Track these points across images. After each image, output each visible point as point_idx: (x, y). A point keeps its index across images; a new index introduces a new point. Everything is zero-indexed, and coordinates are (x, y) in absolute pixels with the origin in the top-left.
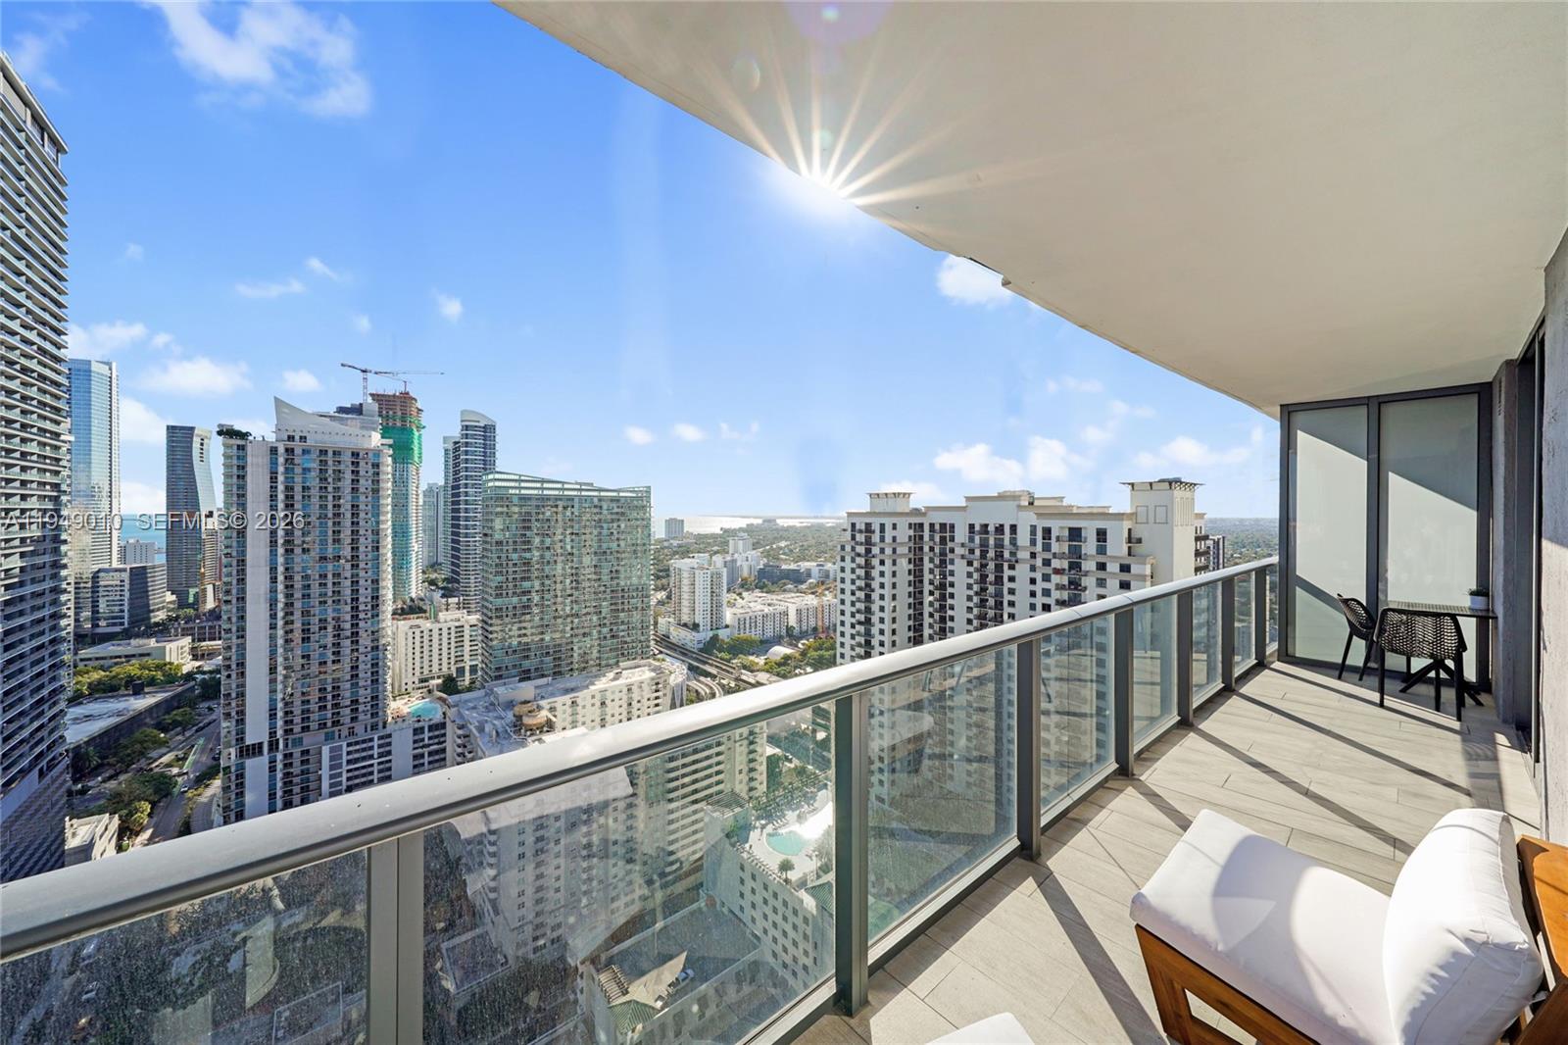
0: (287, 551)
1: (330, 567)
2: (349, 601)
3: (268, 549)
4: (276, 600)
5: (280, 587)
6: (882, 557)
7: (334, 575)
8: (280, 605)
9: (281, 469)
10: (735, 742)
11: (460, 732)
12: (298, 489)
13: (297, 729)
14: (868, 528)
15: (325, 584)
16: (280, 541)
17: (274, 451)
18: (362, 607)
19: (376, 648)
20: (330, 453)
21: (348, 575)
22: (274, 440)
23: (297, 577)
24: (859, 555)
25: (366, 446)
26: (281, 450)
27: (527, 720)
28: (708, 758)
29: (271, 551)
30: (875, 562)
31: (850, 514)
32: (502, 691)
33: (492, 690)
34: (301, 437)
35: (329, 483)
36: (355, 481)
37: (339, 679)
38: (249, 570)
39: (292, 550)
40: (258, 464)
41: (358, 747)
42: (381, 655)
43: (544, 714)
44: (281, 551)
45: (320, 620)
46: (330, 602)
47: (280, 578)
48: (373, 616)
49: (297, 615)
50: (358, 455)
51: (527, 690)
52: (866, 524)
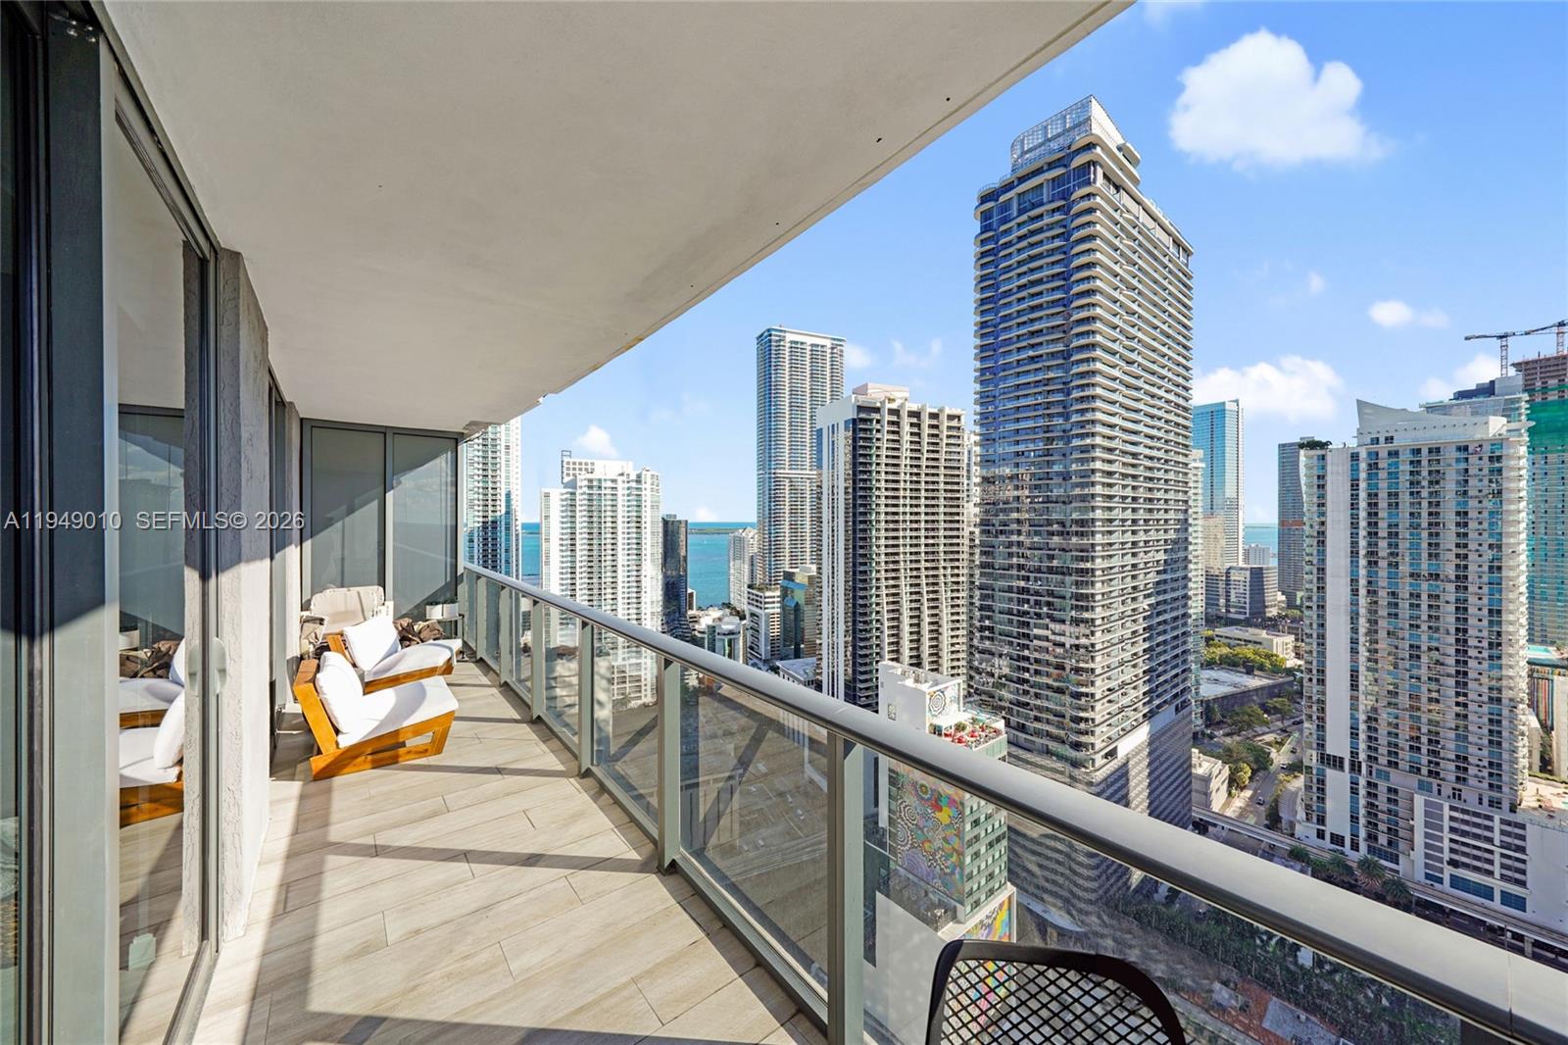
0: (1370, 563)
1: (1425, 586)
2: (1453, 631)
3: (1349, 560)
4: (1358, 614)
5: (1362, 601)
7: (1430, 596)
8: (1362, 620)
9: (1363, 475)
12: (1383, 495)
13: (1383, 760)
15: (1418, 606)
16: (1362, 552)
17: (1355, 457)
18: (1473, 642)
19: (1496, 700)
20: (1425, 451)
21: (1452, 598)
22: (1355, 445)
23: (1382, 593)
25: (1485, 437)
26: (1363, 454)
29: (1352, 562)
34: (1387, 439)
35: (1423, 487)
36: (1463, 483)
37: (1438, 722)
38: (1329, 579)
39: (1376, 563)
40: (1338, 473)
41: (1466, 817)
42: (1506, 712)
44: (1363, 562)
45: (1411, 646)
46: (1424, 627)
47: (1363, 591)
48: (1491, 658)
49: (1383, 634)
50: (1466, 448)
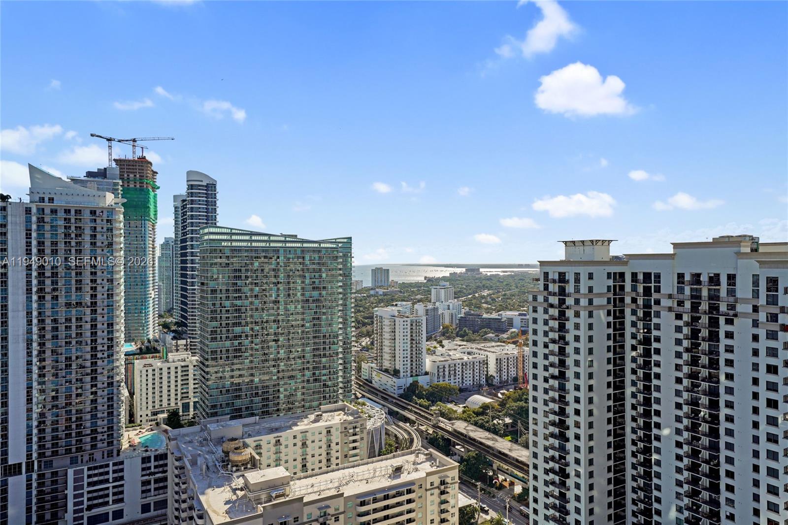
0: (39, 297)
1: (74, 311)
2: (89, 342)
3: (25, 296)
4: (32, 340)
5: (35, 329)
6: (577, 308)
7: (77, 319)
8: (35, 345)
9: (34, 227)
10: (426, 490)
11: (177, 464)
12: (48, 243)
13: (48, 453)
14: (562, 278)
15: (70, 327)
16: (34, 289)
17: (28, 211)
18: (99, 348)
19: (110, 384)
20: (73, 212)
21: (89, 319)
22: (28, 202)
23: (48, 321)
24: (552, 306)
25: (101, 205)
26: (34, 210)
27: (234, 457)
28: (399, 504)
29: (27, 297)
30: (570, 313)
31: (542, 263)
32: (214, 428)
33: (206, 426)
34: (50, 199)
35: (72, 239)
36: (94, 236)
37: (81, 410)
38: (10, 314)
39: (44, 297)
40: (16, 223)
41: (96, 472)
42: (115, 391)
43: (249, 452)
44: (35, 297)
45: (66, 358)
46: (74, 343)
47: (35, 321)
48: (108, 356)
49: (48, 353)
50: (95, 213)
51: (236, 427)
52: (560, 274)
